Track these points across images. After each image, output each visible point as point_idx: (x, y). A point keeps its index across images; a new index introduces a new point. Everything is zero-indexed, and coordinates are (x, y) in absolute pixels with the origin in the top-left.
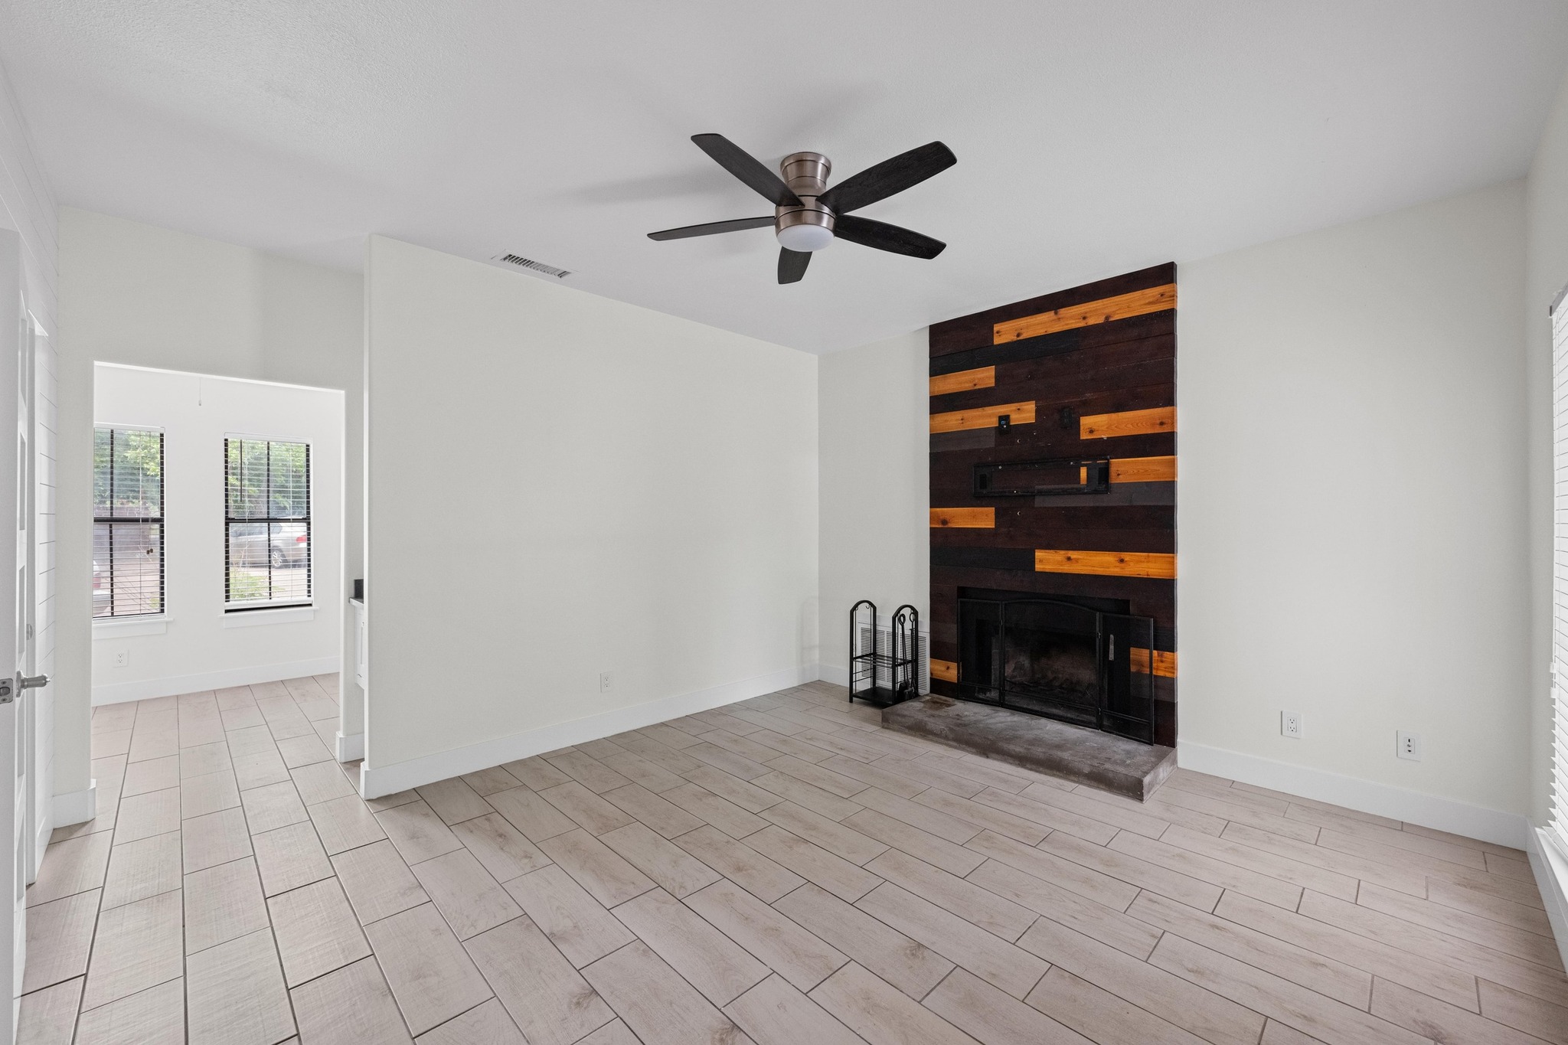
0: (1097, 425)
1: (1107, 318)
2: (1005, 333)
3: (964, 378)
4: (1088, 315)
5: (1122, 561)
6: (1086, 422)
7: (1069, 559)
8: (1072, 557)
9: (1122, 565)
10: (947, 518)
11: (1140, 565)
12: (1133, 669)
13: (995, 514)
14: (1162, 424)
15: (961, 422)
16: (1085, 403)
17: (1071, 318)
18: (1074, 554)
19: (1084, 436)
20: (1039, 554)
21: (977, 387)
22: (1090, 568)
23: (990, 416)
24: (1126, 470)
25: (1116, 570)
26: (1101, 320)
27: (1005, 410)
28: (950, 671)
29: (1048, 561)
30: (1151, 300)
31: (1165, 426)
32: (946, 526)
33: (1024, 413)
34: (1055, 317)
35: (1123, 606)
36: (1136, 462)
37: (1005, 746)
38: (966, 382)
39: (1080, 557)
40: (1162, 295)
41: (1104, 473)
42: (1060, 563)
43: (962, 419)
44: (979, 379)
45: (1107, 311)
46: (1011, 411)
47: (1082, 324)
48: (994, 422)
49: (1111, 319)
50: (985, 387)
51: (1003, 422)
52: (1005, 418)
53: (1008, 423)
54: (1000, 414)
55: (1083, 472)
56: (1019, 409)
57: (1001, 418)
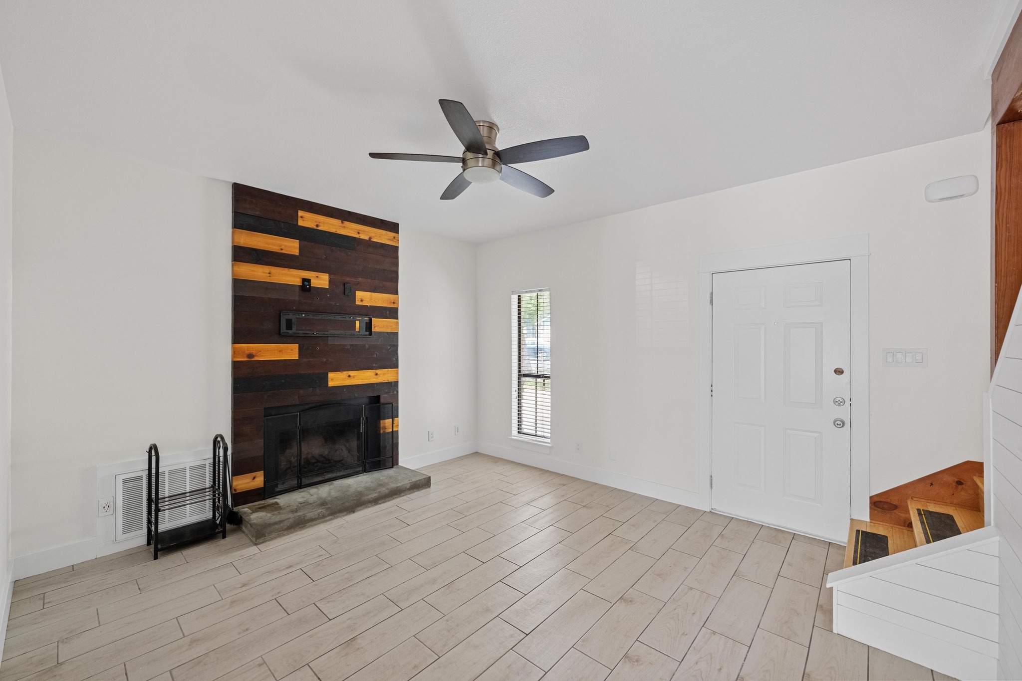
0: (364, 298)
1: (370, 238)
2: (307, 220)
3: (270, 241)
4: (360, 232)
5: (377, 374)
6: (359, 294)
7: (349, 376)
8: (351, 375)
9: (377, 376)
10: (254, 352)
11: (384, 376)
12: (382, 432)
13: (299, 349)
14: (394, 303)
15: (269, 275)
16: (358, 283)
17: (352, 229)
18: (352, 373)
19: (358, 303)
20: (332, 375)
21: (282, 252)
22: (361, 380)
23: (294, 276)
24: (380, 325)
25: (375, 379)
26: (367, 238)
27: (307, 275)
28: (257, 479)
29: (336, 379)
30: (390, 238)
31: (395, 304)
32: (253, 359)
33: (321, 281)
34: (341, 224)
35: (376, 399)
36: (383, 321)
37: (366, 498)
38: (274, 245)
39: (356, 374)
40: (394, 238)
41: (369, 326)
42: (344, 380)
43: (269, 273)
44: (285, 246)
45: (372, 235)
46: (312, 277)
47: (357, 236)
48: (298, 282)
49: (372, 240)
50: (292, 254)
51: (306, 283)
52: (306, 281)
53: (310, 285)
54: (304, 277)
55: (357, 323)
56: (317, 277)
57: (304, 280)
